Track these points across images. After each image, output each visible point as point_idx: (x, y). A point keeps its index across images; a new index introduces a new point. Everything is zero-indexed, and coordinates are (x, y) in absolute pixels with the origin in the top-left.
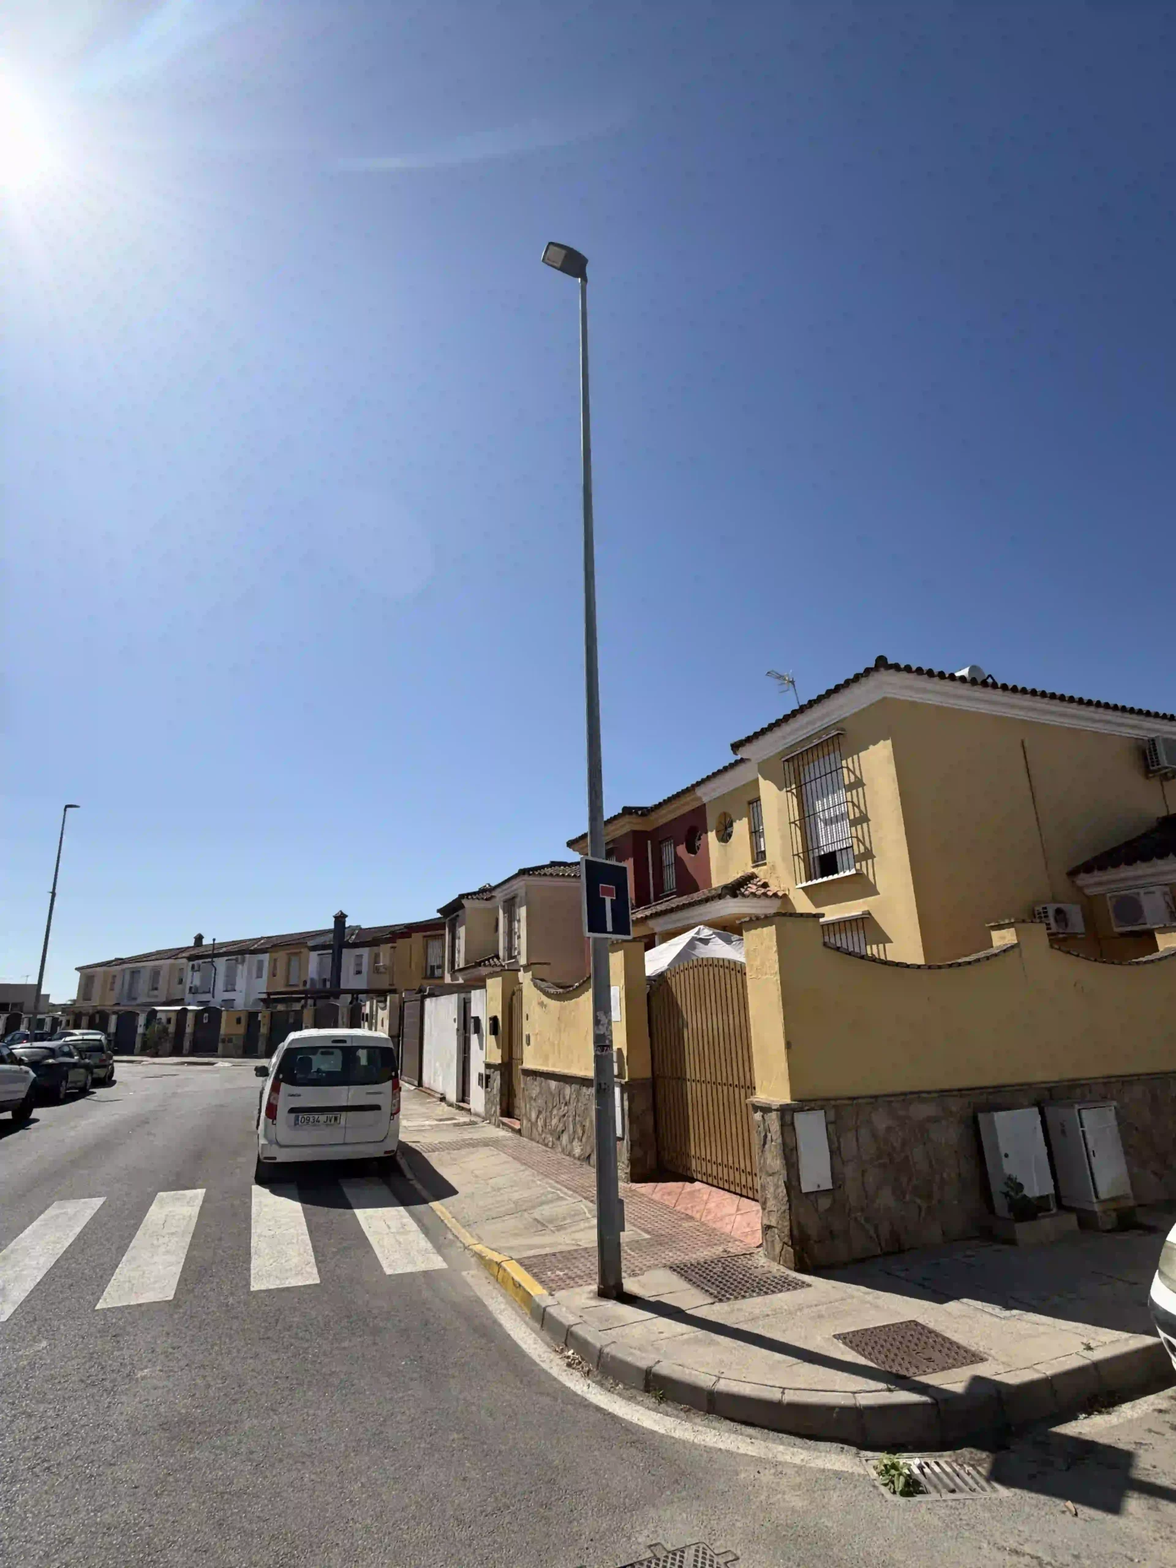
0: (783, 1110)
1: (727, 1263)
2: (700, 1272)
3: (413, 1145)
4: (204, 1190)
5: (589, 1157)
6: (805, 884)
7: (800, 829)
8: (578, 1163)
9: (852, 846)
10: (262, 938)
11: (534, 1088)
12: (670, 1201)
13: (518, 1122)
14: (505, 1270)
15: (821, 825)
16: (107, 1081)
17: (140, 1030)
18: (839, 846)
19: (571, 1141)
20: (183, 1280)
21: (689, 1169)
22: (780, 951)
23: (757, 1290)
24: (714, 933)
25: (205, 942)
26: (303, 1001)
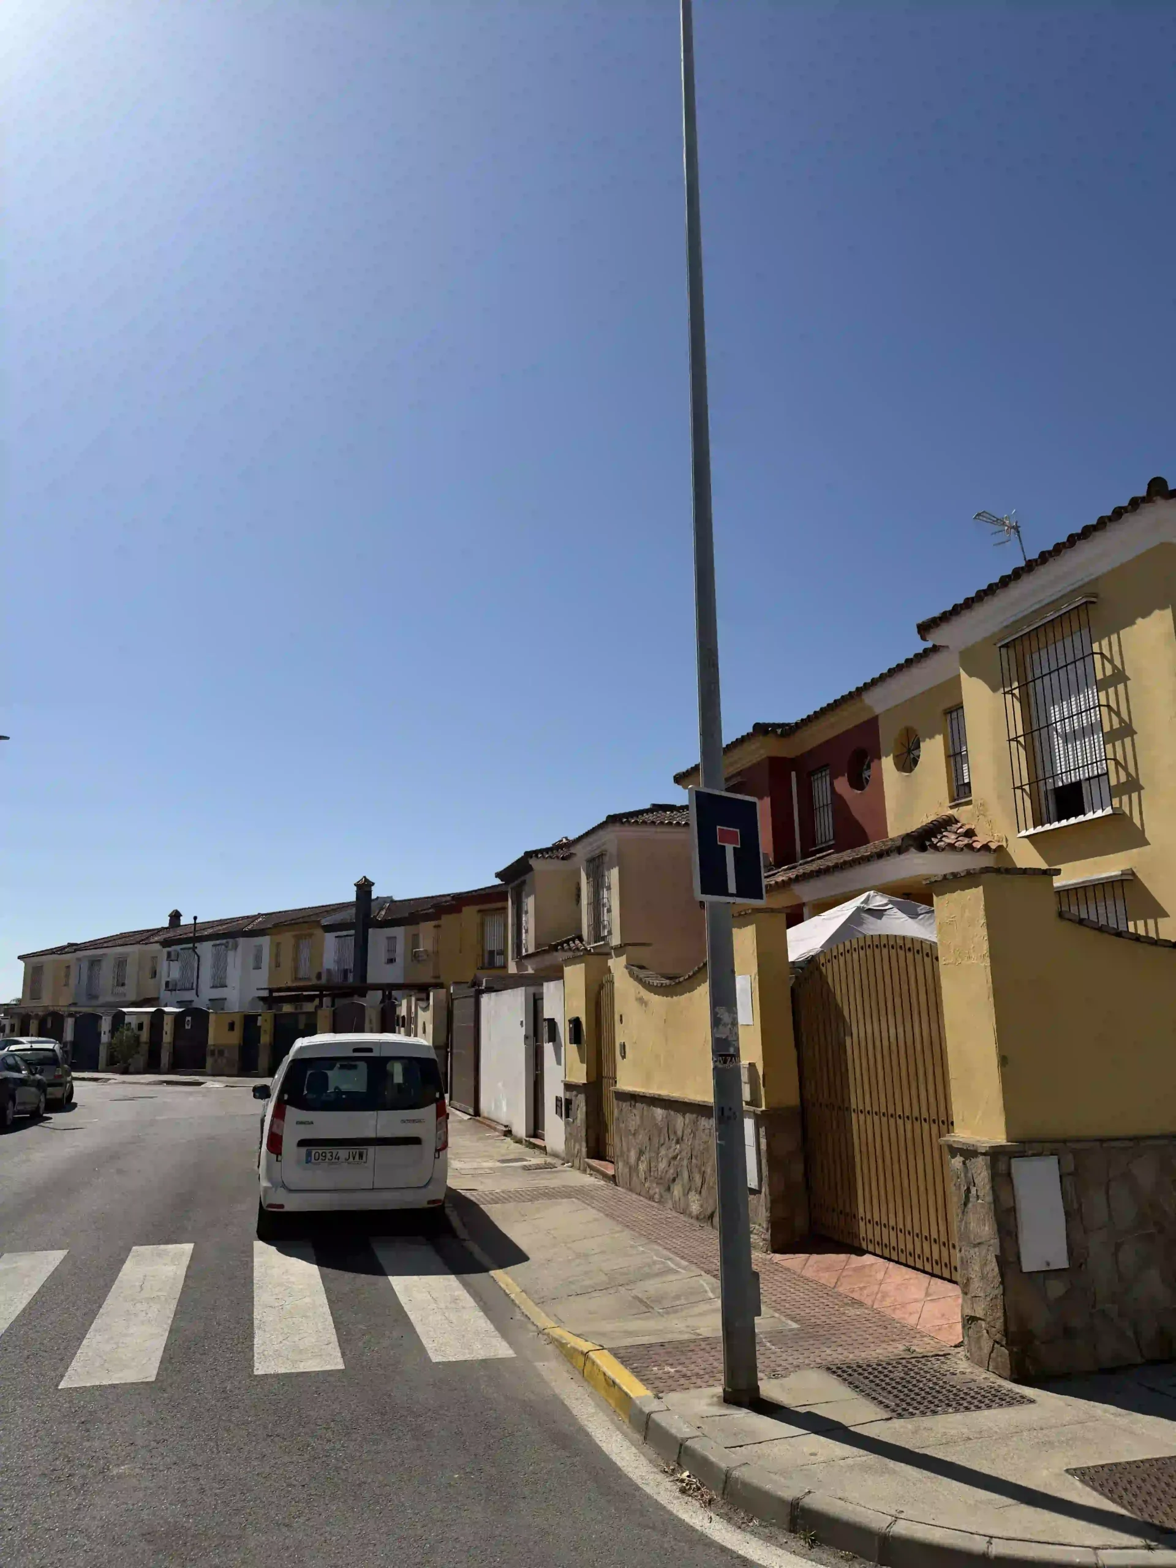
0: (995, 1154)
1: (910, 1366)
2: (871, 1377)
3: (468, 1194)
4: (191, 1246)
5: (711, 1216)
6: (1031, 831)
7: (1025, 749)
8: (697, 1224)
9: (1107, 774)
10: (260, 915)
11: (634, 1117)
12: (827, 1278)
13: (610, 1165)
14: (593, 1363)
15: (1058, 743)
16: (65, 1104)
17: (105, 1038)
18: (1083, 774)
19: (686, 1194)
20: (167, 1359)
21: (857, 1236)
22: (990, 925)
23: (954, 1404)
24: (891, 902)
25: (186, 920)
26: (317, 1001)
